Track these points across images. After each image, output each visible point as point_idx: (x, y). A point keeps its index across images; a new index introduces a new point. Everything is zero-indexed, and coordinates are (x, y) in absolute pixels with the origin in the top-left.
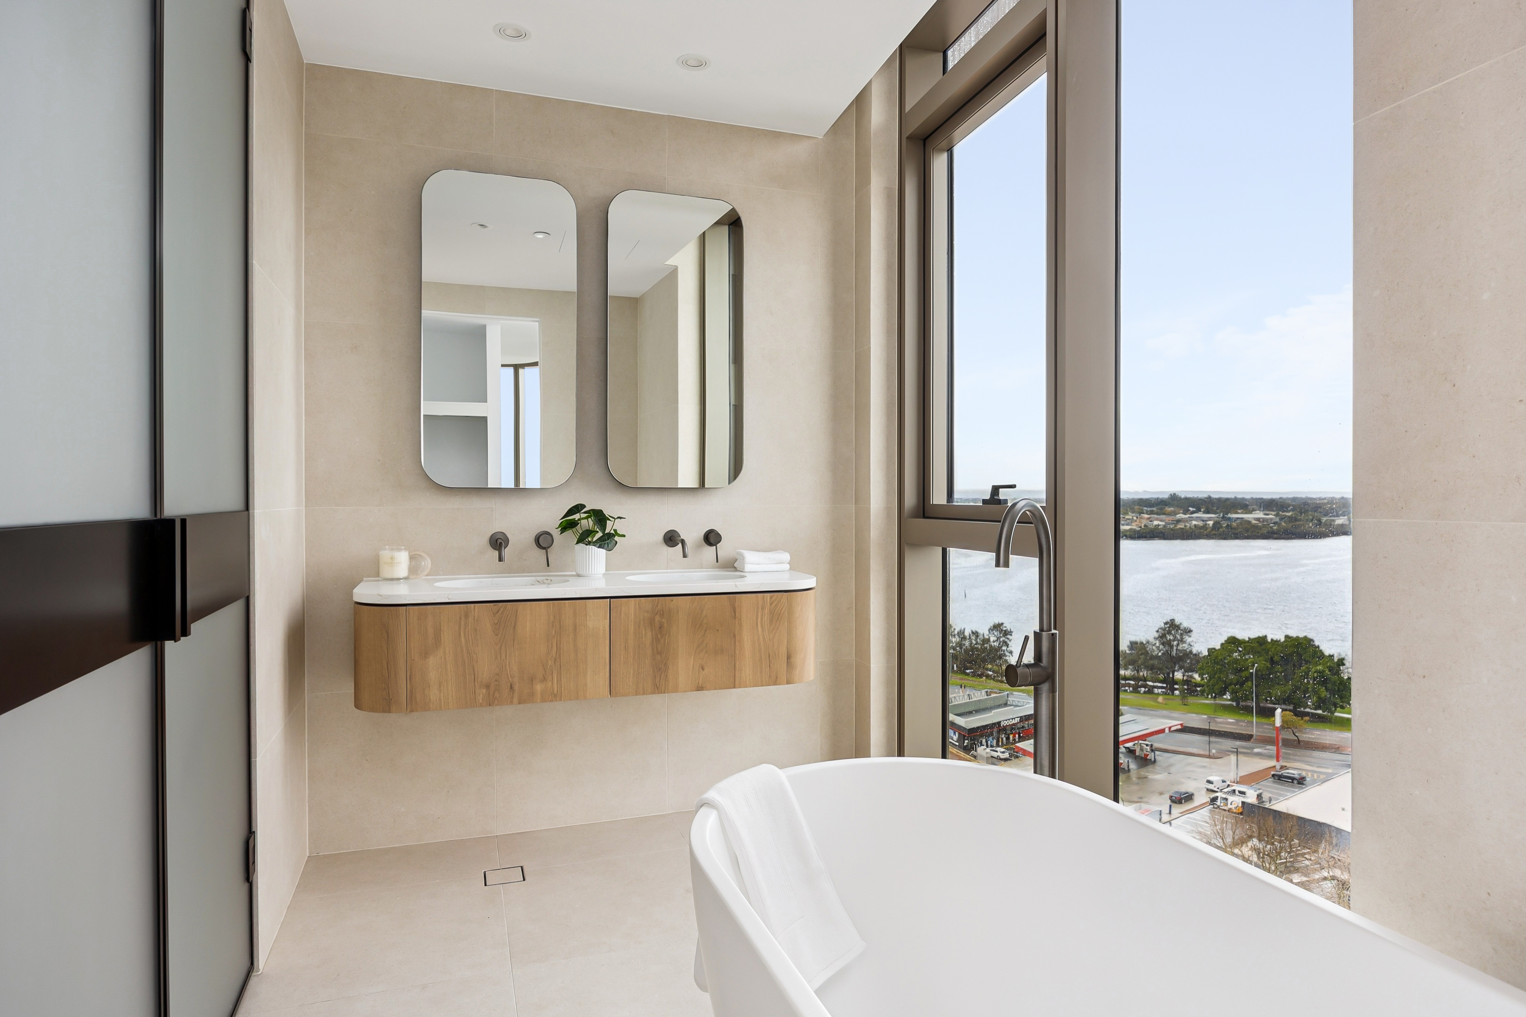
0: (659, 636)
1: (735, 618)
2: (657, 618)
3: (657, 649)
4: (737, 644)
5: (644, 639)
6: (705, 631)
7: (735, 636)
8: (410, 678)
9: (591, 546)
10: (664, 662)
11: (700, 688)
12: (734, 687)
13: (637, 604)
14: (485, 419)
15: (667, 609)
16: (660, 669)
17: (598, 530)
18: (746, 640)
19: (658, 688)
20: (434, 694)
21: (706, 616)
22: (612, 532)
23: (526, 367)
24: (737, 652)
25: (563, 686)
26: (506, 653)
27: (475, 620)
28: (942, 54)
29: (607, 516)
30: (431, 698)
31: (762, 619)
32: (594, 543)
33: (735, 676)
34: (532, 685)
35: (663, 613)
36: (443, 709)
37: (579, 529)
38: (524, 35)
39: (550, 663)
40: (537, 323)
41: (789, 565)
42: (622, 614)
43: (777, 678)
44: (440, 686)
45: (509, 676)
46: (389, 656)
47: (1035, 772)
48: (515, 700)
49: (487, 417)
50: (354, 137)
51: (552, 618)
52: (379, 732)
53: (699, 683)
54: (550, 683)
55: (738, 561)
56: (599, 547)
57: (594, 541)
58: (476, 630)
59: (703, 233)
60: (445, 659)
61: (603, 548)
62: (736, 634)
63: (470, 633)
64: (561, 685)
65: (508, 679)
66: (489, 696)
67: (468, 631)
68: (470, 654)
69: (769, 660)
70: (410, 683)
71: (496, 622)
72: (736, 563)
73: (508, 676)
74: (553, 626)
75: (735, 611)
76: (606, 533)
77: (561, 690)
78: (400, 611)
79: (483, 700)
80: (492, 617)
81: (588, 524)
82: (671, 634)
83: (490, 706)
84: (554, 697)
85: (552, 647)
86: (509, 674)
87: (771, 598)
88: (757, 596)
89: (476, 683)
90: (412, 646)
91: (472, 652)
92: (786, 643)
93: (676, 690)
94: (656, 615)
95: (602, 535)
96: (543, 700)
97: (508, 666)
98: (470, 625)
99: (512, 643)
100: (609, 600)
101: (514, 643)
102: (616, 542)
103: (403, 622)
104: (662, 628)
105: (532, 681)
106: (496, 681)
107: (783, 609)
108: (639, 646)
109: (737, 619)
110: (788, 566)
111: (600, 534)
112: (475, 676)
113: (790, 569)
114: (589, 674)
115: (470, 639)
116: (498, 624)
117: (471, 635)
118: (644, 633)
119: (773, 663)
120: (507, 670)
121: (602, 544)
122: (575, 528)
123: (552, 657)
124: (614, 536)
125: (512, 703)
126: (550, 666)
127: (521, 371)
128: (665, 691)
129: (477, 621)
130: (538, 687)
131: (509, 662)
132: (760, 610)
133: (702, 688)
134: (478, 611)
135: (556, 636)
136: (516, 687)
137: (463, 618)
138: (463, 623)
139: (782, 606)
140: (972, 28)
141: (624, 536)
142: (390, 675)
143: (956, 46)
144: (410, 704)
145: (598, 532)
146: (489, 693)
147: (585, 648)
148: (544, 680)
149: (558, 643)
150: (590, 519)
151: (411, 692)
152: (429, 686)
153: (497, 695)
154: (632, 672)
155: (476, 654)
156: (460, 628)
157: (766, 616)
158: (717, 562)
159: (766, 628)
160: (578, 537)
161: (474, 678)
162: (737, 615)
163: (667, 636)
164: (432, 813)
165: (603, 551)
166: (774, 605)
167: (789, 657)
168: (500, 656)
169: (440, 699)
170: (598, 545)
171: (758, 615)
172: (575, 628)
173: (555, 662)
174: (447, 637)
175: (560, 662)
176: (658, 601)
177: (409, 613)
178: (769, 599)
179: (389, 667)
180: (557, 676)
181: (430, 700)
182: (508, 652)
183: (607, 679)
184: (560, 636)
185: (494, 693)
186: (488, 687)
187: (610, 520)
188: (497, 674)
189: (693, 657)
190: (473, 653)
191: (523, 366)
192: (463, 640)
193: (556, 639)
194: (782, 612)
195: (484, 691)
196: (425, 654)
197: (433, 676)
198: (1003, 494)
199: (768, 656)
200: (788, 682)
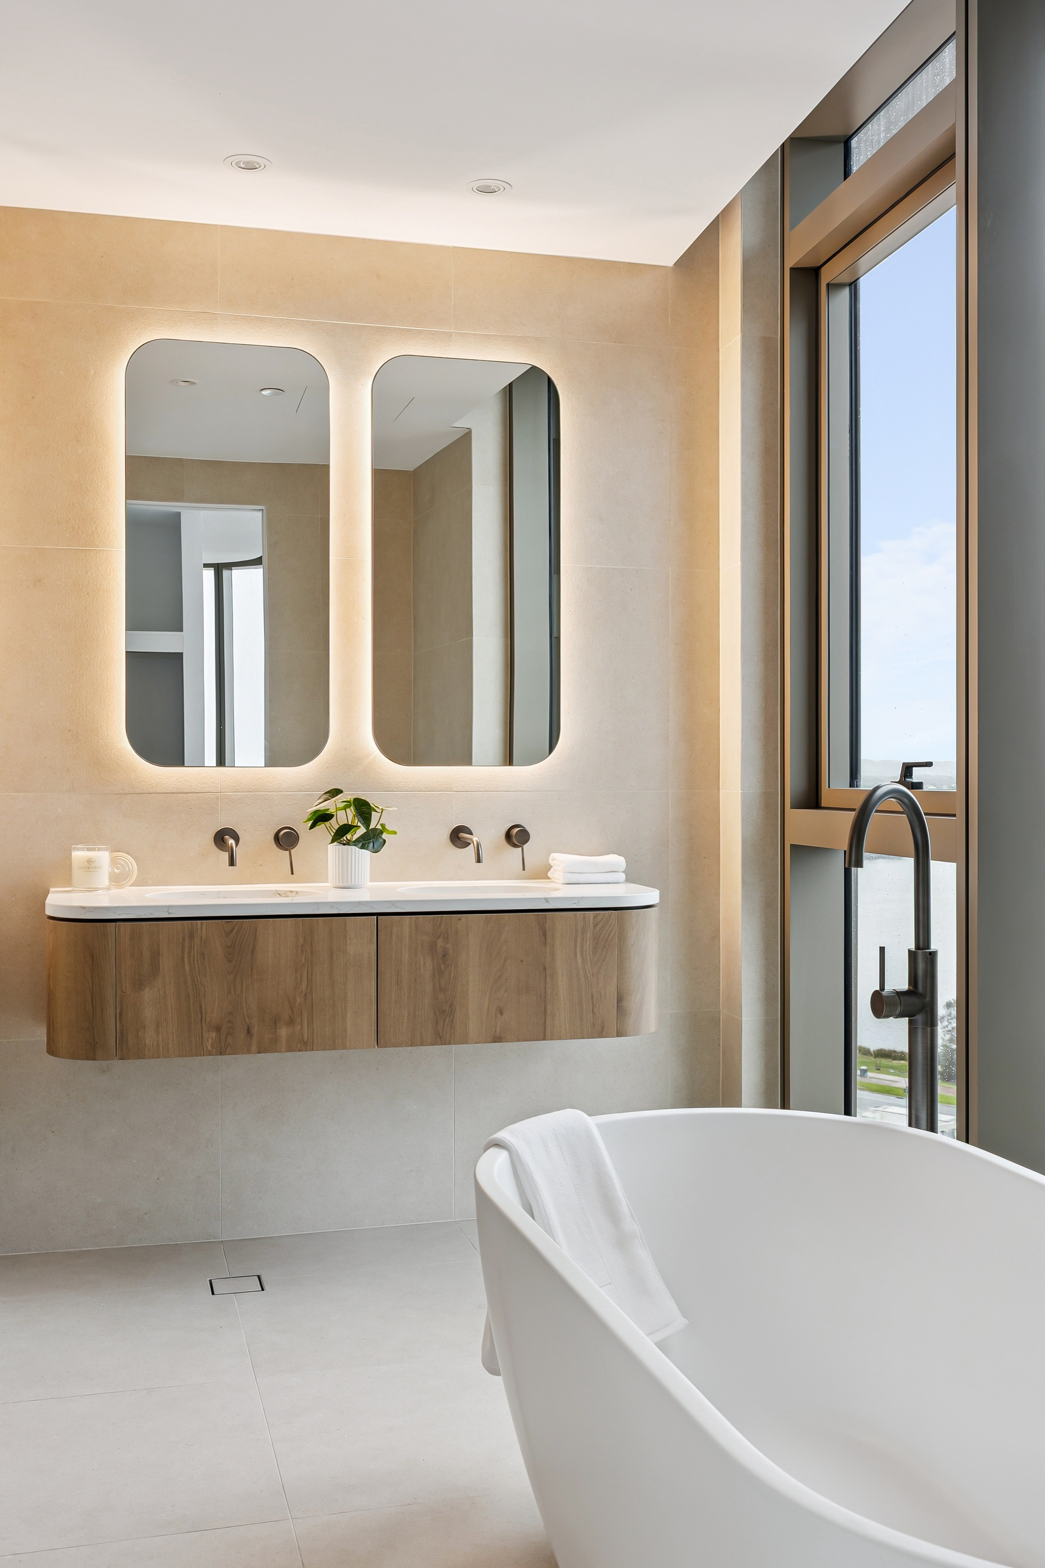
0: (443, 967)
1: (545, 944)
2: (440, 943)
3: (440, 985)
4: (548, 980)
5: (422, 970)
6: (505, 961)
7: (545, 969)
8: (120, 1016)
9: (350, 847)
10: (449, 1002)
11: (497, 1039)
12: (544, 1039)
13: (413, 923)
14: (179, 656)
15: (453, 931)
16: (444, 1011)
17: (359, 824)
18: (560, 975)
19: (441, 1038)
20: (149, 1037)
21: (506, 941)
22: (379, 827)
23: (233, 568)
24: (549, 991)
25: (315, 1031)
26: (242, 985)
27: (203, 942)
28: (842, 145)
29: (372, 805)
30: (147, 1042)
31: (582, 947)
32: (355, 843)
33: (545, 1023)
34: (276, 1028)
35: (448, 937)
36: (161, 1057)
37: (334, 824)
38: (263, 167)
39: (298, 999)
40: (260, 513)
41: (624, 874)
42: (394, 937)
43: (603, 1028)
44: (158, 1027)
45: (246, 1016)
46: (94, 986)
47: (910, 1125)
48: (254, 1048)
49: (182, 653)
50: (37, 300)
51: (301, 940)
52: (68, 1095)
53: (496, 1031)
54: (299, 1026)
55: (552, 869)
56: (361, 848)
57: (354, 840)
58: (203, 954)
59: (509, 384)
60: (165, 992)
61: (367, 849)
62: (547, 966)
63: (196, 959)
64: (313, 1030)
65: (245, 1021)
66: (220, 1041)
67: (194, 956)
68: (196, 986)
69: (593, 1002)
70: (121, 1023)
71: (229, 944)
72: (550, 872)
73: (244, 1017)
74: (302, 951)
75: (545, 935)
76: (370, 828)
77: (313, 1037)
78: (109, 928)
79: (212, 1047)
80: (224, 938)
81: (348, 816)
82: (459, 964)
83: (221, 1055)
84: (304, 1045)
85: (301, 979)
86: (245, 1014)
87: (595, 917)
88: (576, 915)
89: (204, 1024)
90: (123, 974)
91: (198, 984)
92: (615, 979)
93: (465, 1041)
94: (439, 937)
95: (366, 831)
96: (290, 1049)
97: (244, 1004)
98: (196, 948)
99: (250, 972)
100: (375, 917)
101: (252, 973)
102: (385, 841)
103: (112, 944)
104: (446, 957)
105: (275, 1023)
106: (229, 1022)
107: (613, 932)
108: (416, 980)
109: (547, 946)
110: (623, 876)
111: (362, 830)
112: (202, 1015)
113: (625, 881)
114: (349, 1016)
115: (196, 965)
116: (232, 947)
117: (197, 961)
118: (422, 963)
119: (597, 1006)
120: (243, 1008)
121: (366, 843)
122: (329, 822)
123: (301, 992)
124: (382, 832)
125: (249, 1052)
126: (299, 1004)
127: (225, 573)
128: (450, 1041)
129: (205, 943)
130: (283, 1032)
131: (246, 998)
132: (579, 934)
133: (501, 1038)
134: (206, 929)
135: (306, 965)
136: (255, 1030)
137: (187, 940)
138: (187, 945)
139: (610, 929)
140: (882, 113)
141: (395, 833)
142: (95, 1012)
143: (861, 134)
144: (120, 1049)
145: (360, 827)
146: (220, 1038)
147: (344, 981)
148: (291, 1022)
149: (309, 974)
150: (348, 810)
151: (122, 1033)
152: (144, 1027)
153: (230, 1040)
154: (406, 1015)
155: (204, 986)
156: (183, 951)
157: (588, 943)
158: (524, 869)
159: (589, 959)
160: (333, 834)
161: (202, 1017)
162: (548, 940)
163: (453, 966)
164: (137, 1206)
165: (366, 853)
166: (598, 927)
167: (620, 999)
168: (235, 990)
169: (158, 1045)
170: (361, 844)
171: (577, 941)
172: (331, 954)
173: (305, 999)
174: (167, 963)
175: (312, 998)
176: (441, 920)
177: (119, 931)
178: (591, 919)
179: (94, 1000)
180: (308, 1018)
181: (145, 1044)
182: (244, 984)
183: (373, 1024)
184: (312, 965)
185: (226, 1038)
186: (218, 1029)
187: (376, 811)
188: (230, 1013)
189: (488, 996)
190: (200, 985)
191: (230, 566)
192: (187, 967)
193: (306, 967)
194: (610, 938)
195: (214, 1034)
196: (139, 984)
197: (149, 1013)
198: (918, 774)
199: (590, 997)
200: (619, 1034)
